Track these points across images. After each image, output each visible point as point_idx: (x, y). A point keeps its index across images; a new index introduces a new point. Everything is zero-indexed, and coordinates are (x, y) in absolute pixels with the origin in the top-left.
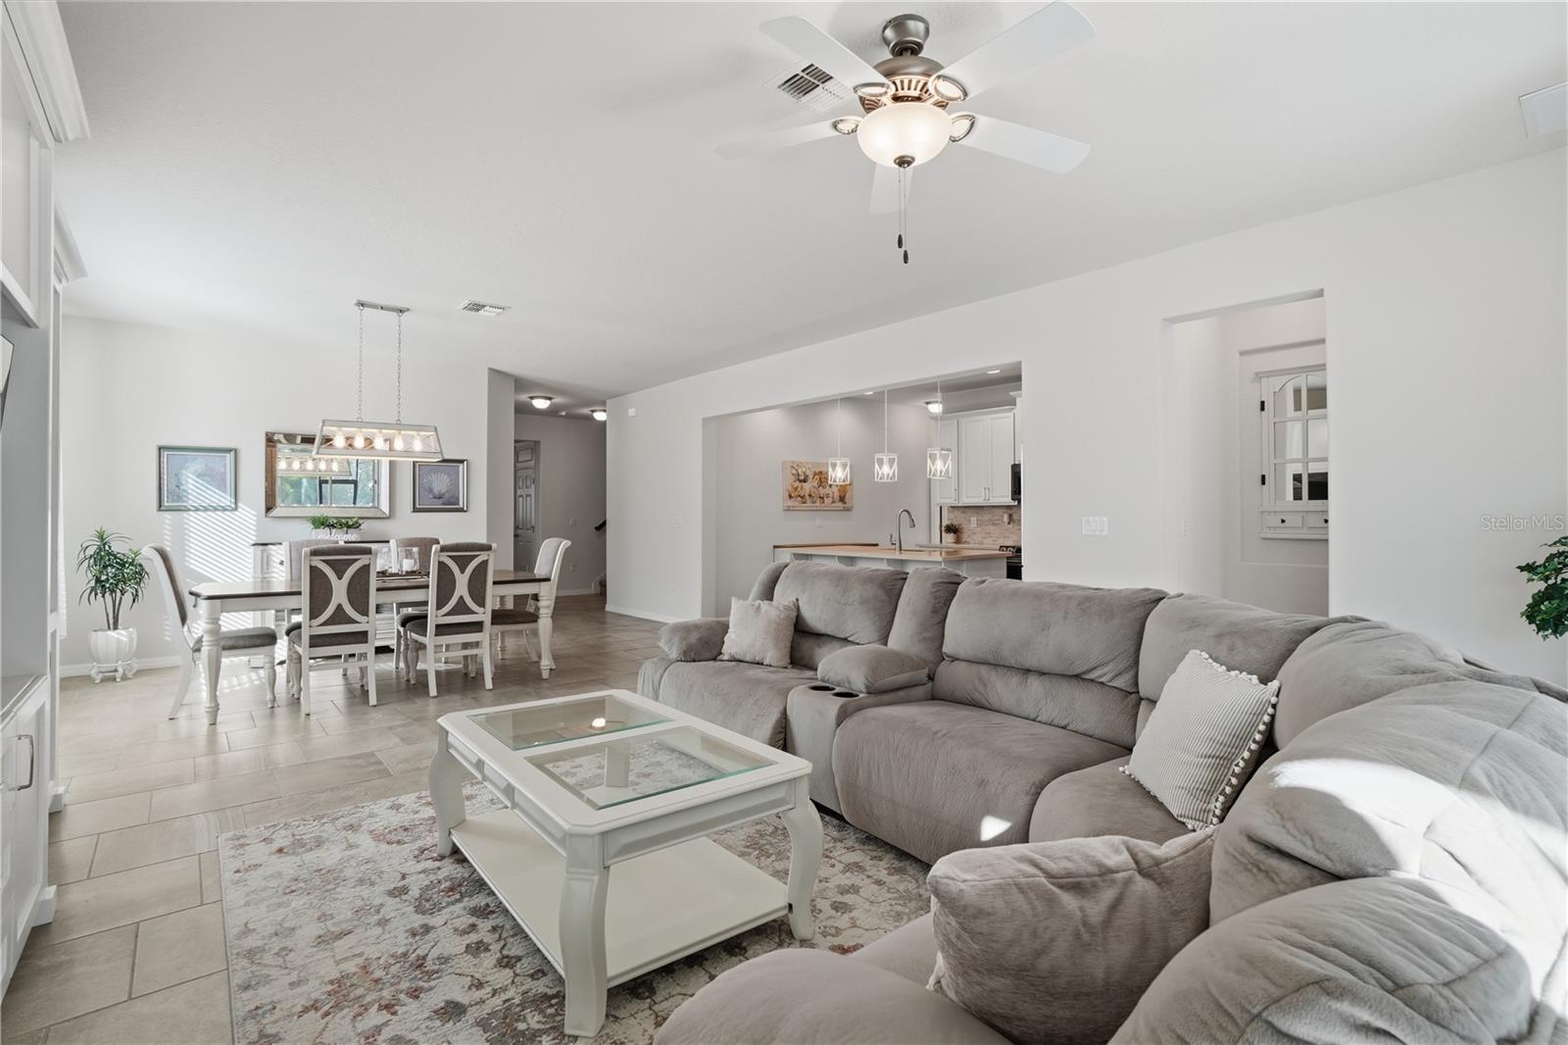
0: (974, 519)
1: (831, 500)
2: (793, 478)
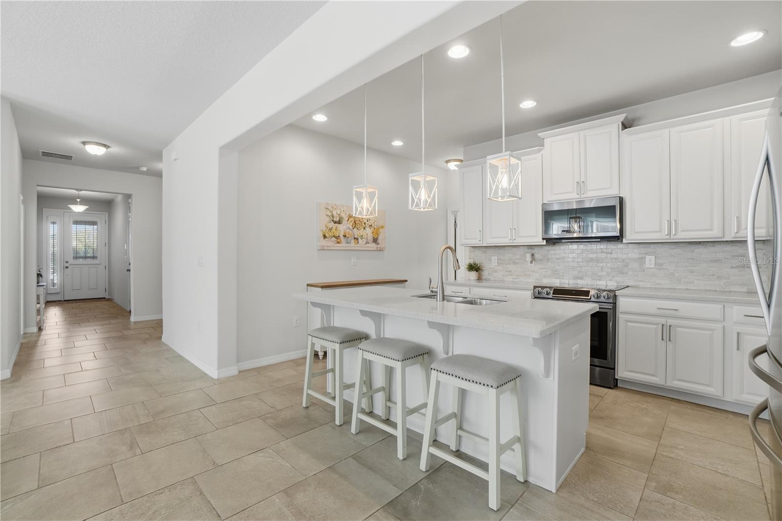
0: (494, 259)
1: (365, 240)
2: (328, 219)
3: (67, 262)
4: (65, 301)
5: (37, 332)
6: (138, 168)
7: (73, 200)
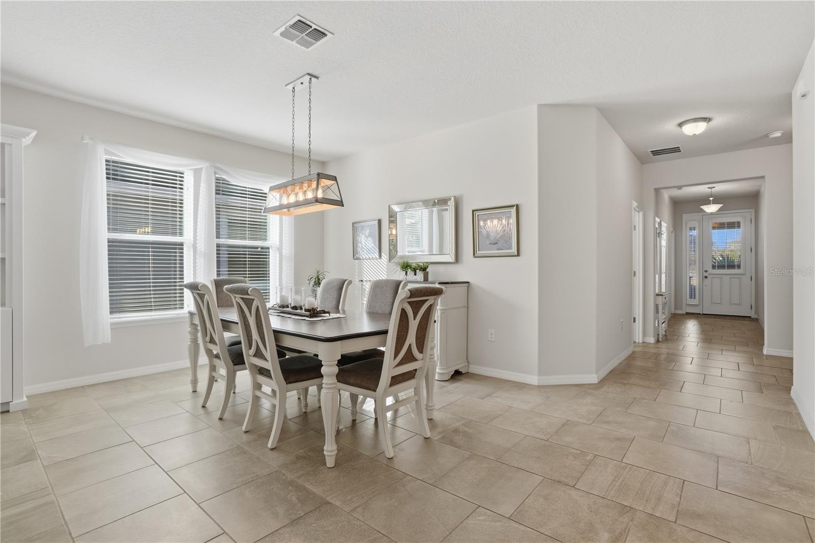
3: (706, 271)
4: (703, 314)
5: (654, 344)
6: (767, 136)
7: (705, 200)
